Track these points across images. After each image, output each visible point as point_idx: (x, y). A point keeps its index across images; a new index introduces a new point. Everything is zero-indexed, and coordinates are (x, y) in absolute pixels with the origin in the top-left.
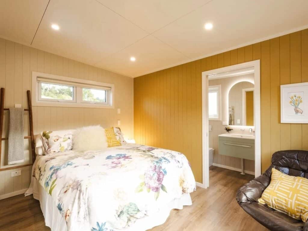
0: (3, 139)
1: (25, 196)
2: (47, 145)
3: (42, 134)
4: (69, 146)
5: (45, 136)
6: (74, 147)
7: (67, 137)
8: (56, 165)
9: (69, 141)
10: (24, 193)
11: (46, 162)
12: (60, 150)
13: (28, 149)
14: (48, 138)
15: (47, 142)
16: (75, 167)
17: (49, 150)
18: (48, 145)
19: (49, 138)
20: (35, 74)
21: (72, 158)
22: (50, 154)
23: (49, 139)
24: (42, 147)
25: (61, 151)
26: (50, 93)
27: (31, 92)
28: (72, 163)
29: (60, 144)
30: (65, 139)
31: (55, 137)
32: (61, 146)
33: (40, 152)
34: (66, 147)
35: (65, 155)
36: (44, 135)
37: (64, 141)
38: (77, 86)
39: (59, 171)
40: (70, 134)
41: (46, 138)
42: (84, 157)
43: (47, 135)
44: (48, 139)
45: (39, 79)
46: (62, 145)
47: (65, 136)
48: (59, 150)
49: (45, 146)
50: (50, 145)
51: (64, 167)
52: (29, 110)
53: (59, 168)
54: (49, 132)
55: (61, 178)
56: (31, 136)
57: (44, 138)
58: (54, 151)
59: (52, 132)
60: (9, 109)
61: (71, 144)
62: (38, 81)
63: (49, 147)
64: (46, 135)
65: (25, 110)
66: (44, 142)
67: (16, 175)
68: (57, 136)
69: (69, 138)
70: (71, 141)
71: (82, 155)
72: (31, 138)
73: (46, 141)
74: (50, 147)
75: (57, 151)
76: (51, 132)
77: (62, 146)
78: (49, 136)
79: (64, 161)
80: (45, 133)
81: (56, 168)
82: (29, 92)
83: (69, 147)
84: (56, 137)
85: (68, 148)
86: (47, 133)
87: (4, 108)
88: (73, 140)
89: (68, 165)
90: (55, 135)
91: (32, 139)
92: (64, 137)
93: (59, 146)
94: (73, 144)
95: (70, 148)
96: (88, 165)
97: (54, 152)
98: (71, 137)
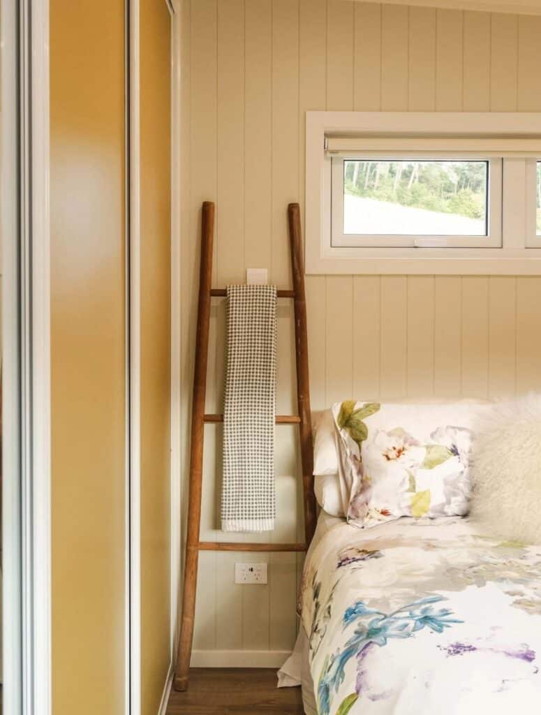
0: (209, 419)
1: (280, 684)
2: (355, 472)
3: (336, 412)
4: (455, 494)
5: (351, 427)
6: (478, 508)
7: (447, 443)
8: (374, 602)
9: (454, 467)
10: (277, 669)
11: (340, 565)
12: (410, 507)
13: (293, 473)
14: (359, 436)
15: (355, 457)
16: (458, 649)
17: (361, 498)
18: (360, 472)
19: (365, 437)
20: (318, 123)
21: (454, 577)
22: (366, 520)
23: (364, 444)
24: (337, 476)
25: (414, 513)
26: (423, 189)
27: (301, 211)
28: (445, 612)
29: (412, 480)
30: (434, 455)
31: (390, 434)
32: (413, 489)
33: (329, 499)
34: (438, 498)
35: (430, 546)
36: (347, 420)
37: (430, 464)
38: (504, 156)
39: (376, 651)
40: (461, 429)
41: (352, 434)
42: (520, 587)
43: (359, 422)
44: (358, 441)
45: (333, 144)
46: (418, 482)
47: (432, 435)
48: (404, 504)
49: (348, 475)
50: (367, 473)
51: (405, 633)
52: (296, 293)
53: (380, 624)
54: (367, 406)
55: (374, 699)
56: (300, 415)
57: (345, 435)
58: (382, 507)
59: (377, 408)
60: (226, 290)
61: (463, 486)
62: (332, 152)
63: (362, 481)
64: (353, 422)
65: (281, 294)
66: (344, 456)
67: (251, 579)
68: (399, 433)
69: (455, 451)
70: (466, 470)
71: (511, 567)
72: (301, 423)
73: (354, 453)
74: (369, 486)
75: (396, 513)
76: (372, 408)
77: (417, 490)
78: (365, 426)
79: (415, 586)
80: (350, 411)
81: (366, 622)
82: (295, 211)
83: (453, 499)
84: (393, 439)
85: (449, 502)
86: (358, 412)
87: (213, 287)
88: (471, 464)
89: (426, 619)
90: (390, 428)
91: (306, 432)
92: (433, 442)
93: (407, 486)
94: (474, 488)
95: (456, 505)
96: (528, 657)
97: (384, 513)
98: (464, 444)
